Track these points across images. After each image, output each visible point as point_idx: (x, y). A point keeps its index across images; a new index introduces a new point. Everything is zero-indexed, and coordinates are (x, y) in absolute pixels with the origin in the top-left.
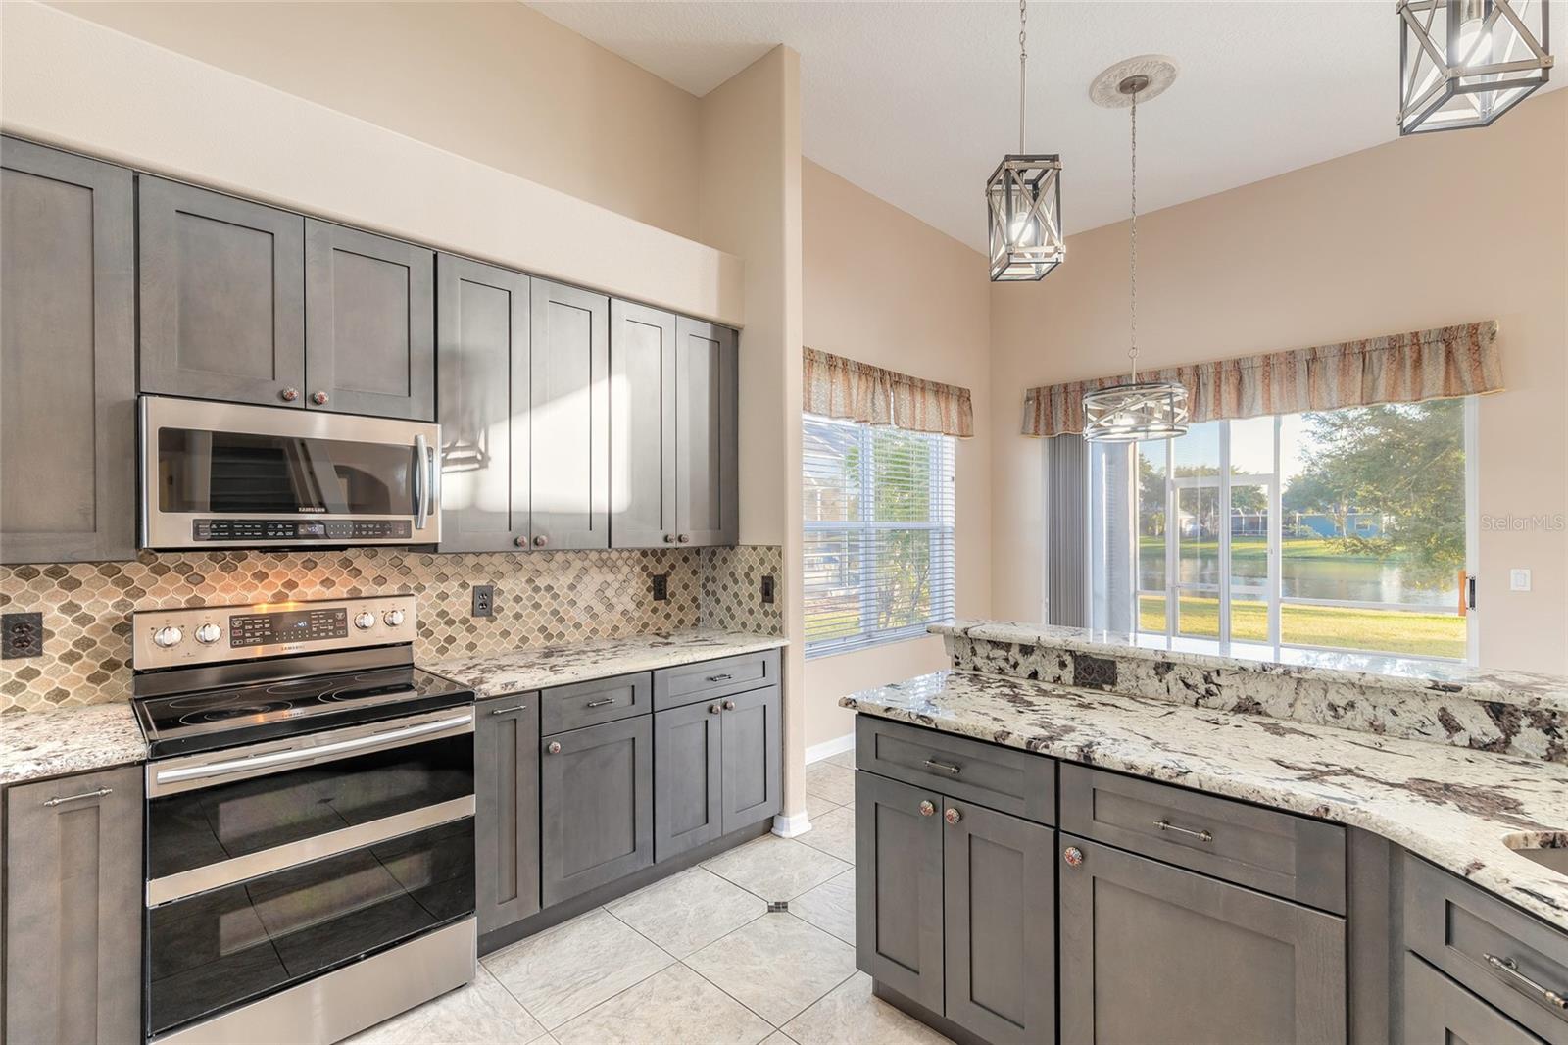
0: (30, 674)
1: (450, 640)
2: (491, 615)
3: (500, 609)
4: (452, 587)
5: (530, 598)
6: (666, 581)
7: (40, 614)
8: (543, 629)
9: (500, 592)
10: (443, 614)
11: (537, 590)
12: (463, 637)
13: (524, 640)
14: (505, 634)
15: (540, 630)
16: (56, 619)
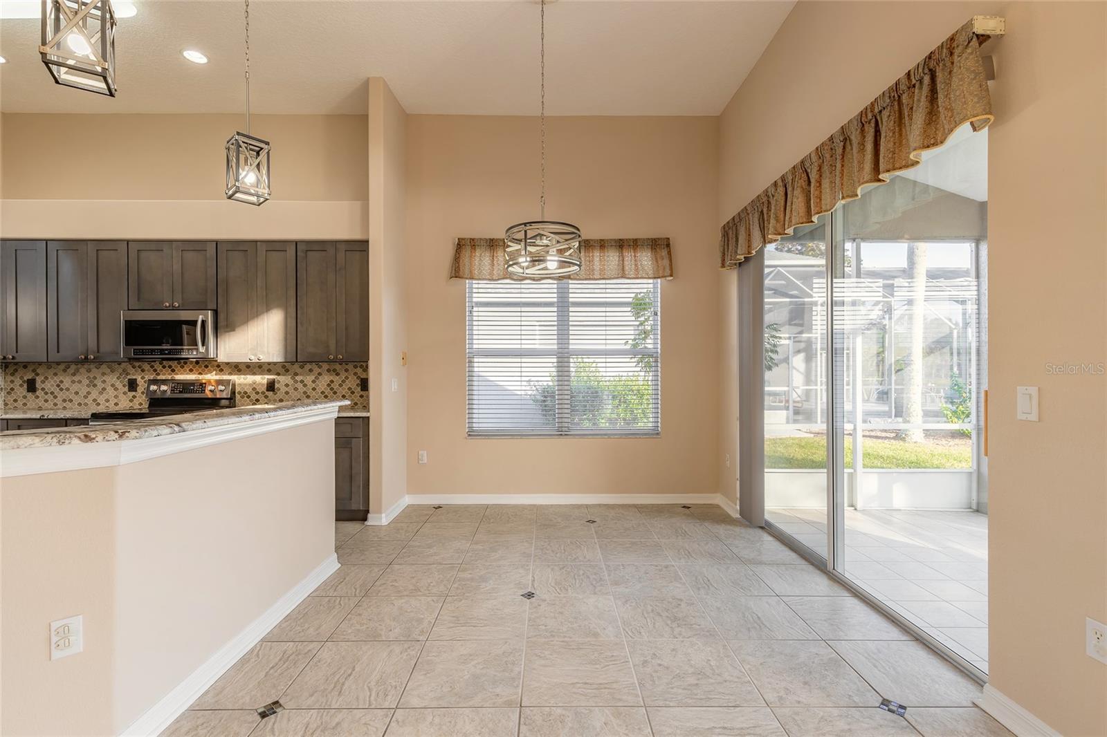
0: (134, 396)
1: (257, 400)
2: (274, 391)
3: (279, 389)
4: (258, 378)
5: (292, 385)
7: (136, 379)
9: (279, 382)
10: (254, 389)
11: (296, 382)
12: (263, 400)
16: (140, 381)
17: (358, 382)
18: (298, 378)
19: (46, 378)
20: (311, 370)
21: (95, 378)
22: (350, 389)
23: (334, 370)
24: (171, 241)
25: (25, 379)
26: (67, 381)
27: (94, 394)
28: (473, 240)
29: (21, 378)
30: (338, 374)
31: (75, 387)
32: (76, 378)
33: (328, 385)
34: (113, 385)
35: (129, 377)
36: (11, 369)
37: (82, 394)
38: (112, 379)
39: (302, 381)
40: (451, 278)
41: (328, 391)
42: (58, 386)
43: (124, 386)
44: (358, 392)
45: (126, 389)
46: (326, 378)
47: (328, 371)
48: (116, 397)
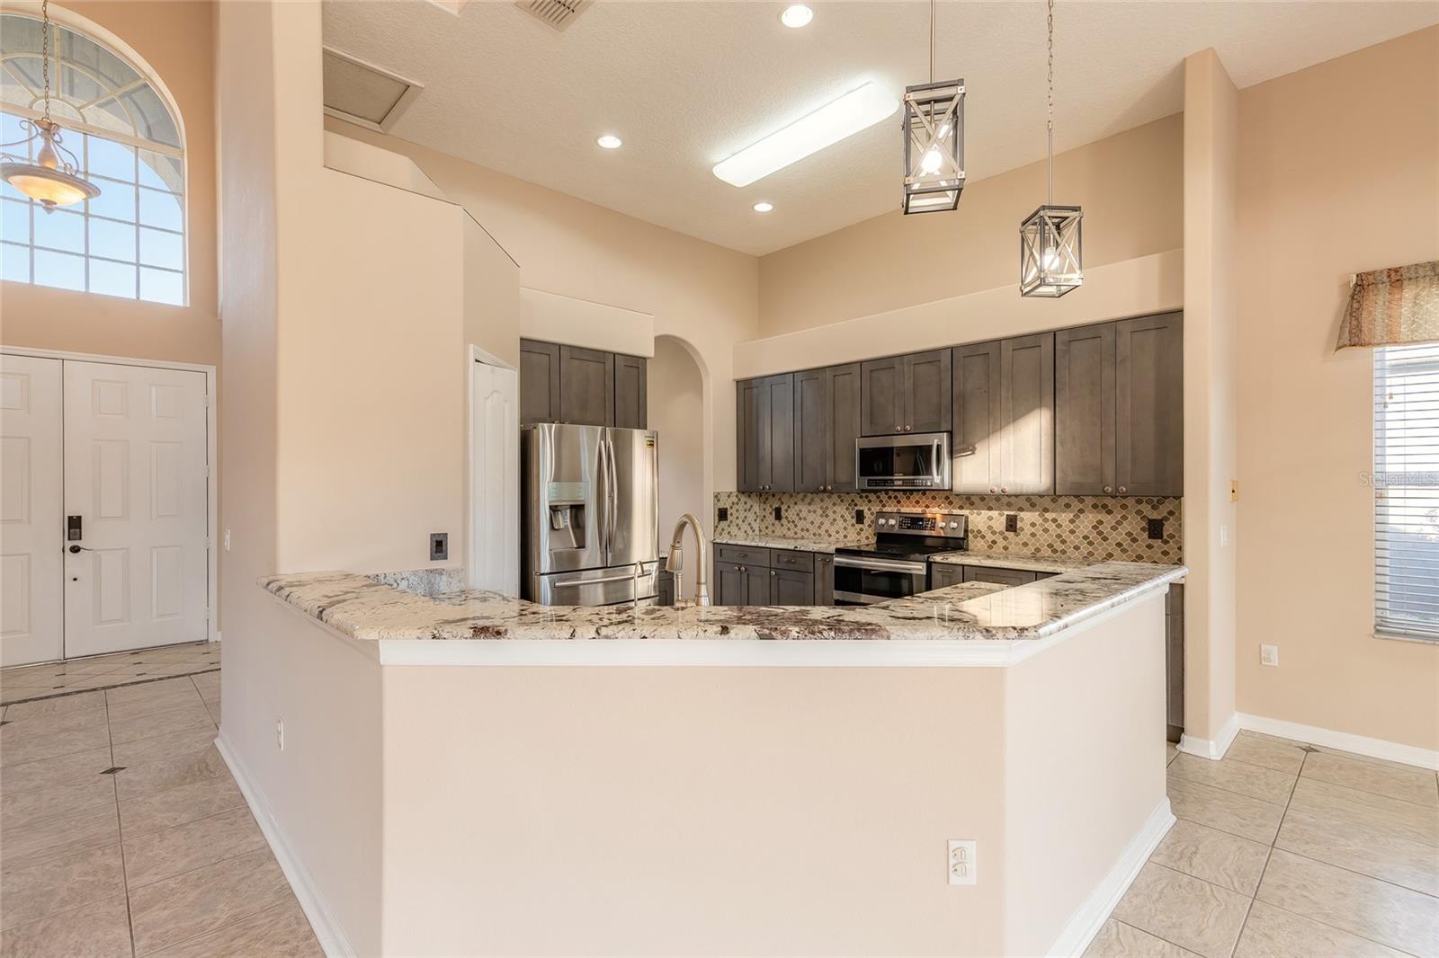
0: (862, 530)
1: (994, 542)
2: (1015, 531)
3: (1022, 529)
4: (994, 513)
5: (1041, 525)
6: (1163, 525)
7: (863, 511)
8: (1050, 546)
9: (1022, 520)
10: (990, 527)
11: (1046, 520)
12: (1001, 543)
13: (1038, 550)
14: (1025, 544)
15: (1048, 546)
16: (867, 514)
17: (1144, 524)
18: (1049, 516)
19: (789, 507)
20: (1068, 506)
21: (827, 508)
22: (1129, 534)
23: (1105, 506)
24: (901, 356)
25: (774, 507)
26: (805, 509)
27: (827, 525)
28: (1396, 271)
29: (771, 506)
30: (1110, 512)
31: (811, 517)
32: (812, 508)
33: (1095, 527)
34: (842, 516)
35: (856, 508)
36: (764, 497)
37: (817, 524)
38: (841, 509)
39: (1054, 520)
40: (1339, 348)
41: (1093, 535)
42: (798, 515)
43: (853, 517)
44: (1143, 540)
45: (854, 521)
46: (1089, 519)
47: (1095, 506)
48: (845, 528)
